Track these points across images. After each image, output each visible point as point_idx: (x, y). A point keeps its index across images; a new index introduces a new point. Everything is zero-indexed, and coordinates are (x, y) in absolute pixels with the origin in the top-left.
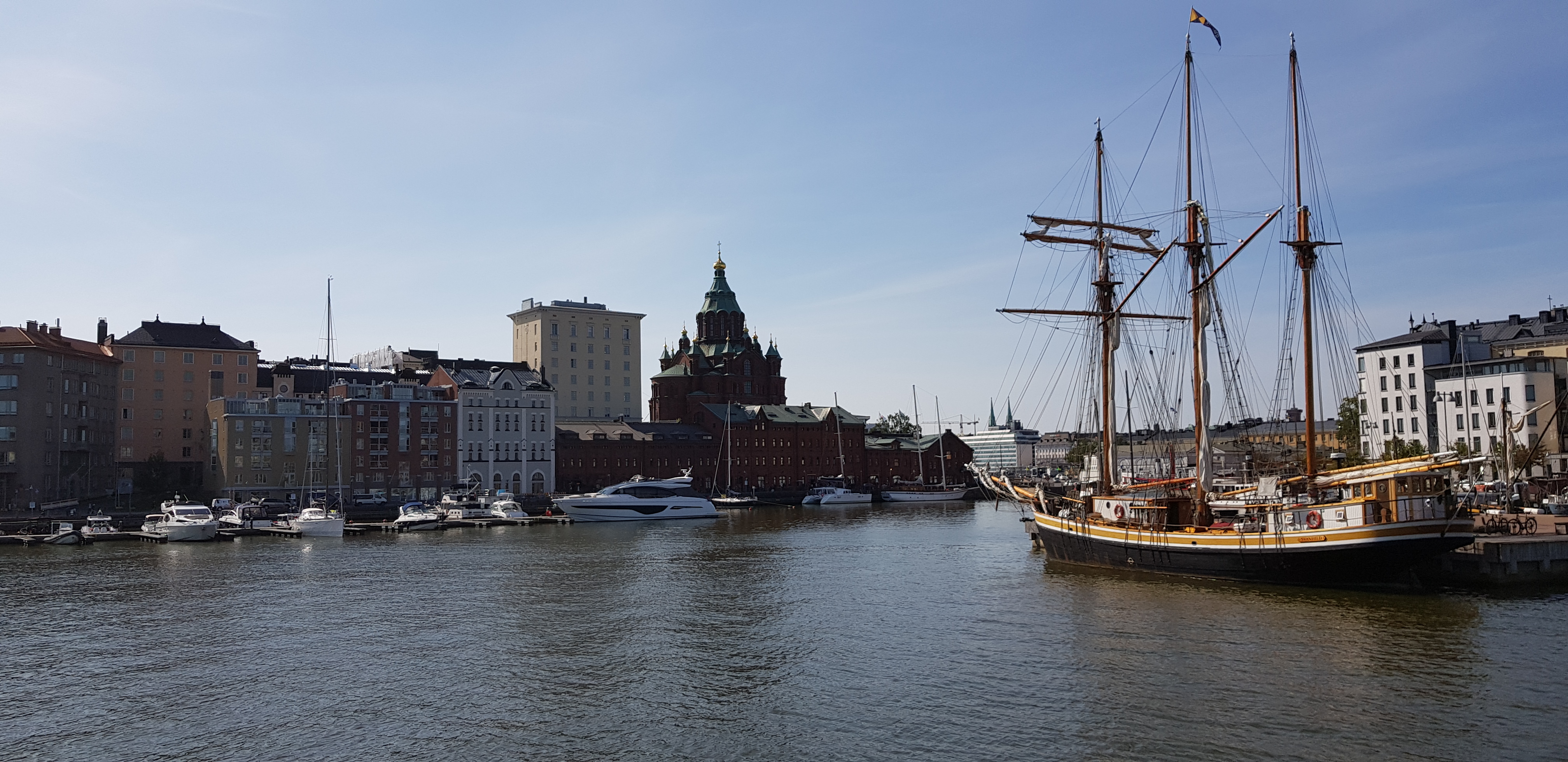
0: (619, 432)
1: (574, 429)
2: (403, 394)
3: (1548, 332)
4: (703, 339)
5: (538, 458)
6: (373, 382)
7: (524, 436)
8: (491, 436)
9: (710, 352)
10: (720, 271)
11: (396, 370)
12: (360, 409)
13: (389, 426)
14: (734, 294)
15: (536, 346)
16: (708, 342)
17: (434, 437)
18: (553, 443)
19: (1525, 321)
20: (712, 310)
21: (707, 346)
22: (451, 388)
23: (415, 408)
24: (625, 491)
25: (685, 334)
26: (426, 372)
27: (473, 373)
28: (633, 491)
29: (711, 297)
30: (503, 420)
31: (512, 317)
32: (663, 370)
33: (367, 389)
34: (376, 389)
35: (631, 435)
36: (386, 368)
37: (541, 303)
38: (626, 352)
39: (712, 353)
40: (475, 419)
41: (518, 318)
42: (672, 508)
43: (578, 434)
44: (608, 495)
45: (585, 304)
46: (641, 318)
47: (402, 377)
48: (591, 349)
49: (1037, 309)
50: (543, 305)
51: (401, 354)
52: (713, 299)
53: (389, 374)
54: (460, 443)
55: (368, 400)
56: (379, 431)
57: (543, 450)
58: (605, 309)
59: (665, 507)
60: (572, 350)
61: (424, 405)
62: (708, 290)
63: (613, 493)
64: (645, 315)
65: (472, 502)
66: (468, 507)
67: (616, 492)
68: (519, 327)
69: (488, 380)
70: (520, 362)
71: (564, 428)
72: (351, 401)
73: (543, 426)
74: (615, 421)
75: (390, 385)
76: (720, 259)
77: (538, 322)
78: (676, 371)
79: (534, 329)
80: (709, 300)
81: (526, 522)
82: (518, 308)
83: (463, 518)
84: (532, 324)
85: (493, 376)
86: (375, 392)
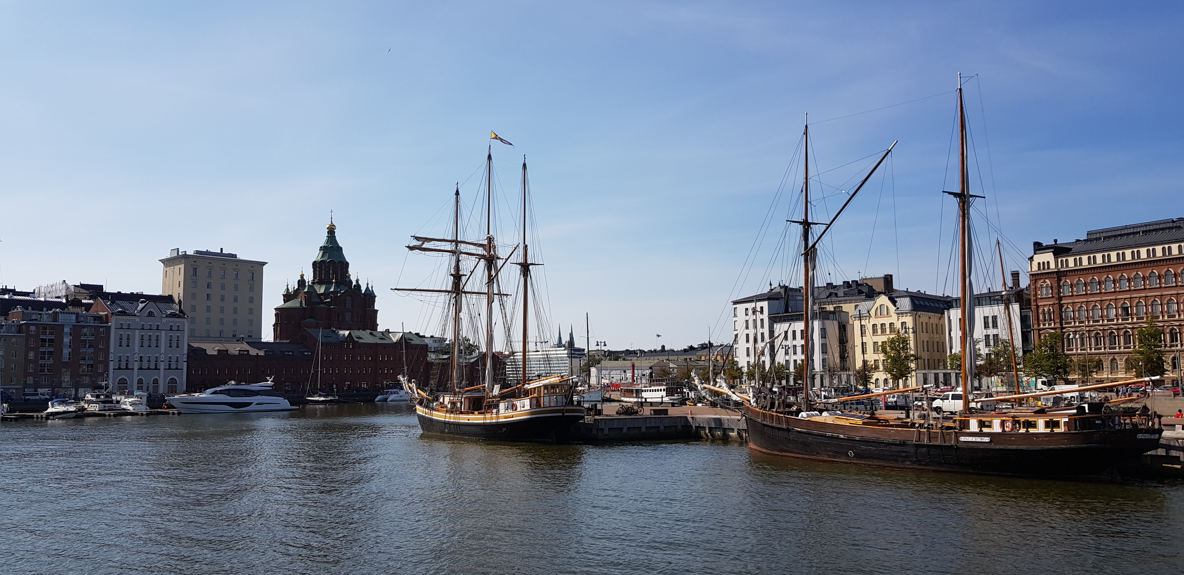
0: (238, 349)
1: (203, 346)
2: (67, 319)
3: (846, 294)
4: (316, 280)
5: (173, 366)
6: (45, 309)
7: (163, 351)
8: (136, 351)
9: (321, 290)
10: (331, 231)
11: (67, 299)
12: (33, 328)
13: (56, 343)
14: (341, 248)
15: (179, 284)
16: (320, 283)
17: (91, 350)
18: (185, 356)
19: (836, 287)
20: (324, 259)
21: (319, 286)
22: (106, 315)
23: (76, 330)
24: (221, 392)
25: (302, 276)
26: (91, 301)
27: (125, 304)
28: (227, 392)
29: (323, 250)
30: (146, 338)
31: (162, 261)
32: (285, 302)
33: (39, 314)
34: (46, 314)
35: (248, 351)
36: (59, 297)
37: (185, 252)
38: (252, 289)
39: (322, 291)
40: (125, 338)
41: (167, 262)
42: (257, 404)
43: (206, 350)
44: (207, 395)
45: (221, 254)
46: (264, 265)
47: (70, 305)
48: (223, 287)
49: (417, 289)
50: (187, 253)
51: (73, 287)
52: (325, 251)
53: (61, 302)
54: (111, 355)
55: (40, 323)
56: (47, 345)
57: (177, 361)
58: (236, 257)
59: (251, 403)
60: (208, 287)
61: (84, 327)
62: (322, 245)
63: (212, 394)
64: (267, 263)
65: (107, 399)
66: (103, 402)
67: (215, 393)
68: (168, 269)
69: (136, 309)
70: (167, 295)
71: (195, 345)
72: (25, 323)
73: (178, 344)
74: (237, 341)
75: (57, 312)
76: (332, 223)
77: (182, 266)
78: (294, 304)
79: (179, 272)
80: (322, 252)
81: (144, 413)
82: (168, 255)
83: (99, 410)
84: (177, 267)
85: (141, 306)
86: (46, 317)
